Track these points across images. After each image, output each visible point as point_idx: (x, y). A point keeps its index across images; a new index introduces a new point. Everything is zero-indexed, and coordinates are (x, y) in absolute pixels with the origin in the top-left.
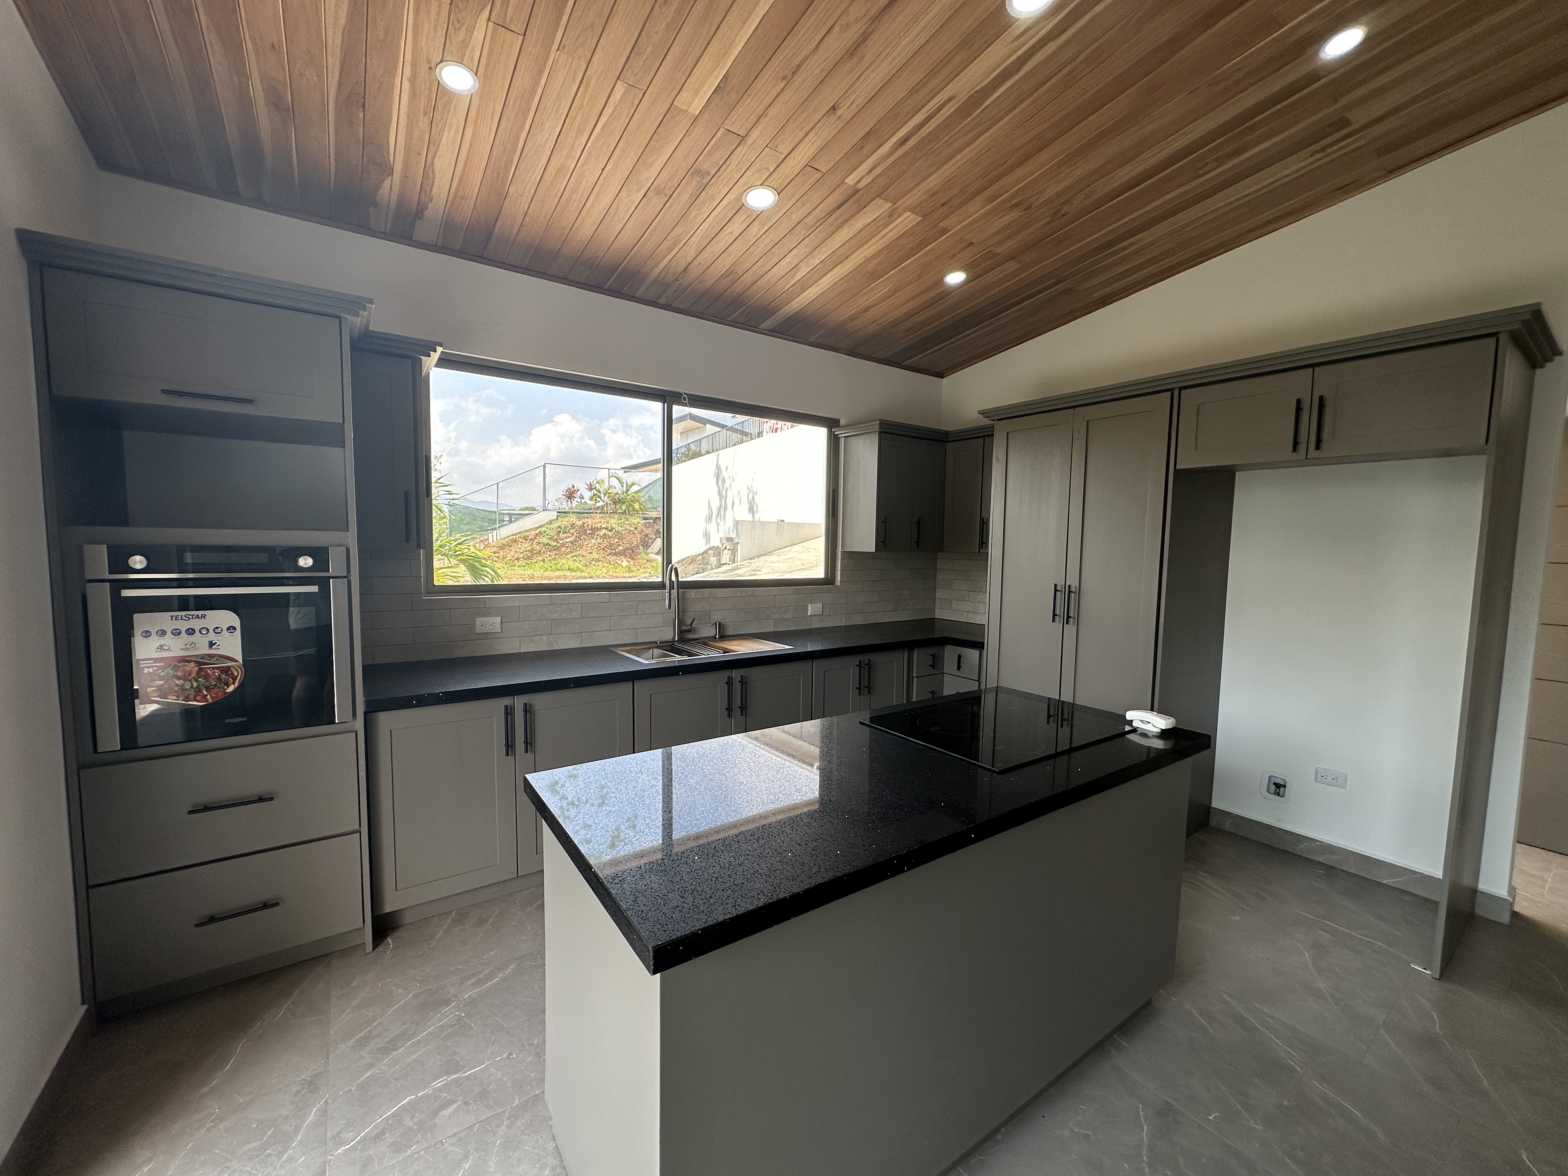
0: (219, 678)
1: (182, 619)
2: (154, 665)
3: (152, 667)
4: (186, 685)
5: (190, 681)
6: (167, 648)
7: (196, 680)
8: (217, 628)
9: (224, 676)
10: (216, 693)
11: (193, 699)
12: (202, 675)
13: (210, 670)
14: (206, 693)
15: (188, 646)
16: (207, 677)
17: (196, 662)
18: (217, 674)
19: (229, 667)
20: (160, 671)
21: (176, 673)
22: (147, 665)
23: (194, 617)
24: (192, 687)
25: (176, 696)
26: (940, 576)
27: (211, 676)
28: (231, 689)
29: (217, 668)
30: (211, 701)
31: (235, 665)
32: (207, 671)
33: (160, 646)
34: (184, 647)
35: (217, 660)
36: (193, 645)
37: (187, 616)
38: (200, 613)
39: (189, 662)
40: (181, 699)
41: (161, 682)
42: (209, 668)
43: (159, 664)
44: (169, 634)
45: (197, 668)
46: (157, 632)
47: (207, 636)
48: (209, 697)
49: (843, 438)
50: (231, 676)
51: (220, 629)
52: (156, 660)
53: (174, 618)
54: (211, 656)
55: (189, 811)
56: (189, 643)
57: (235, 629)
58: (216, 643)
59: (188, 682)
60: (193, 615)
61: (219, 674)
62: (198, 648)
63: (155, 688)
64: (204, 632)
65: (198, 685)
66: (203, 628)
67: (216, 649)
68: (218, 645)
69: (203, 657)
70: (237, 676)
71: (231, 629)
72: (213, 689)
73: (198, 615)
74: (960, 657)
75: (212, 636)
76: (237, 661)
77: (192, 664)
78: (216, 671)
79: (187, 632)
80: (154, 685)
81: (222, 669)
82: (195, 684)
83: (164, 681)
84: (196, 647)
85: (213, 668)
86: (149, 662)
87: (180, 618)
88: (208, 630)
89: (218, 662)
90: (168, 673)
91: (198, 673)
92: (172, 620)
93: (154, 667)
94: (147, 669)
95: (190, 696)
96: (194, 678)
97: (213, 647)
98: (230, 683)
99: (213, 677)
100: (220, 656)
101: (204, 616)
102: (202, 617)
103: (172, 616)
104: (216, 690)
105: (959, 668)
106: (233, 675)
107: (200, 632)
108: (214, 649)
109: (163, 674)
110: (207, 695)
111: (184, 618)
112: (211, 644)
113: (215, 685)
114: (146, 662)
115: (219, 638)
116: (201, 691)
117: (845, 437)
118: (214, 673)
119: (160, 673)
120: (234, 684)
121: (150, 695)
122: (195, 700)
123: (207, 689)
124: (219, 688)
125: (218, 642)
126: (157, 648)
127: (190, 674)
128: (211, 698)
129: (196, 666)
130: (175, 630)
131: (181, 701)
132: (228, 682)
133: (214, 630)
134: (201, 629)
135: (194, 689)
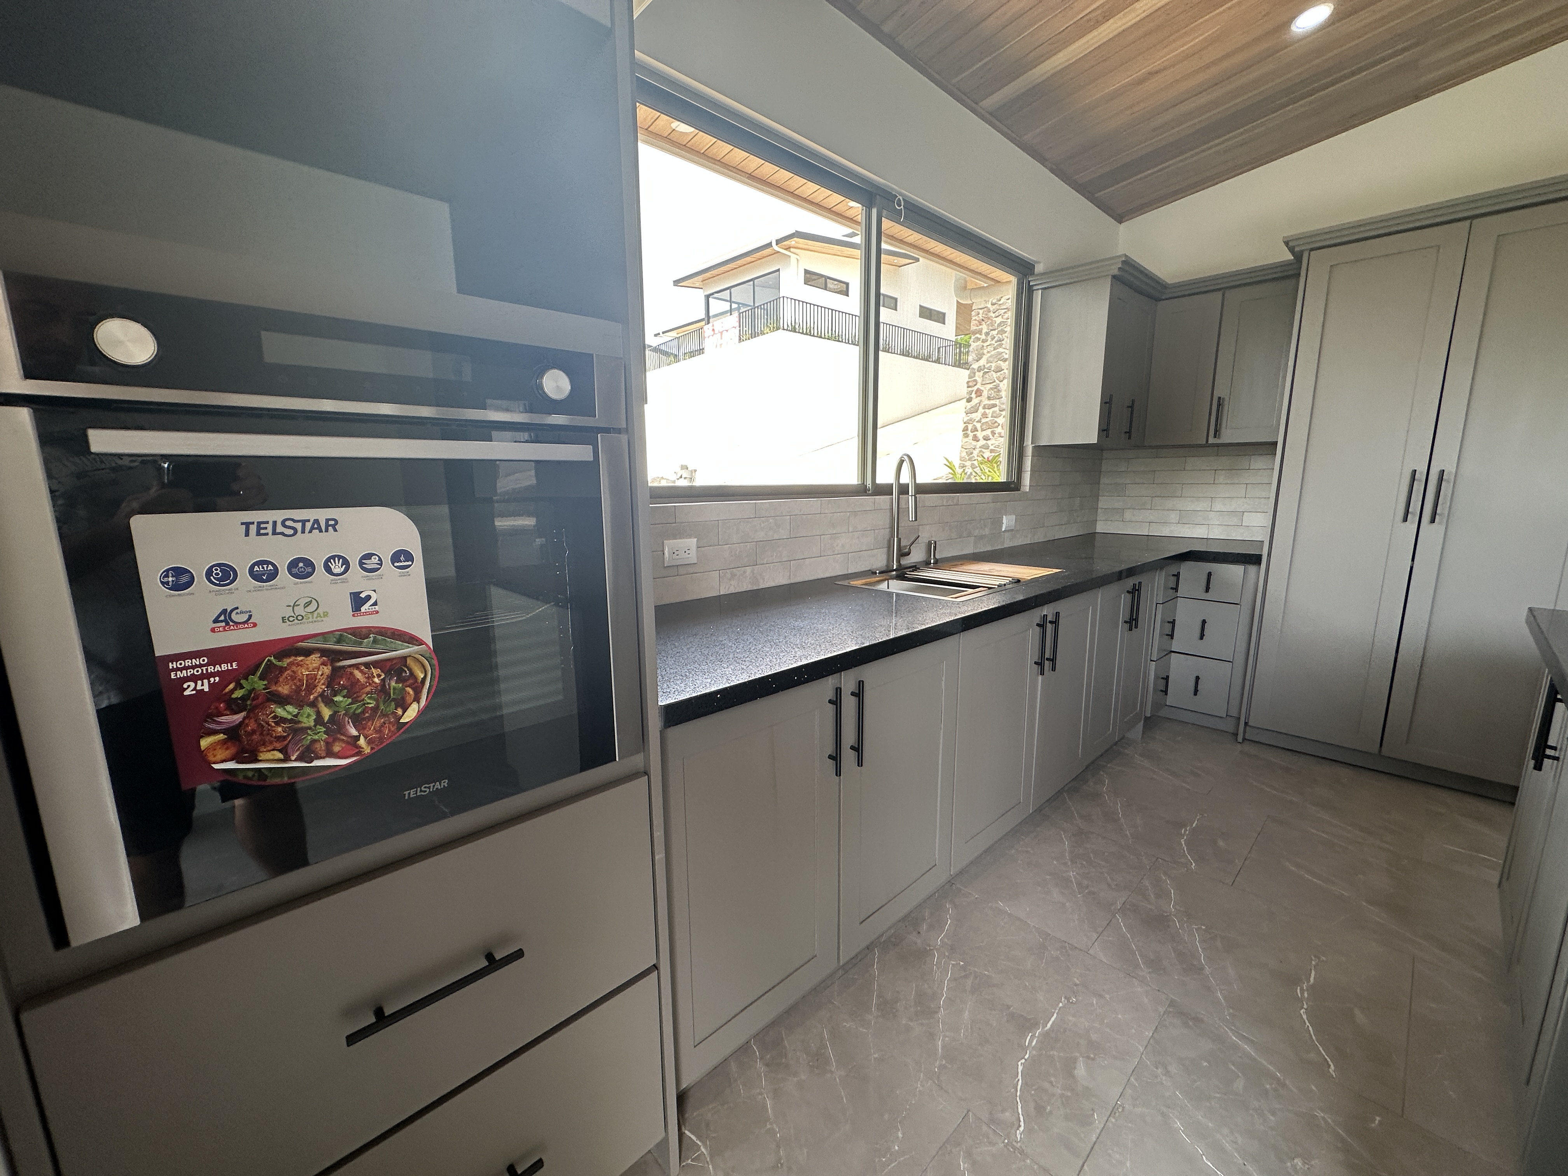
0: (383, 690)
1: (274, 533)
2: (211, 669)
3: (208, 676)
4: (304, 719)
5: (313, 705)
6: (244, 617)
7: (329, 702)
8: (369, 556)
9: (393, 684)
10: (379, 731)
11: (323, 754)
12: (344, 687)
13: (361, 671)
14: (354, 732)
15: (299, 610)
16: (353, 690)
17: (324, 652)
18: (376, 680)
19: (404, 659)
20: (231, 686)
21: (274, 688)
22: (190, 672)
23: (308, 526)
24: (319, 720)
25: (280, 751)
26: (1104, 480)
27: (365, 687)
28: (411, 713)
29: (376, 664)
30: (367, 750)
31: (417, 653)
32: (351, 674)
33: (224, 612)
34: (289, 612)
35: (375, 641)
36: (314, 605)
37: (288, 523)
38: (322, 514)
39: (308, 652)
40: (293, 758)
41: (238, 718)
42: (356, 666)
43: (224, 667)
44: (244, 579)
45: (327, 670)
46: (209, 573)
47: (344, 581)
48: (362, 742)
49: (1040, 291)
50: (411, 681)
51: (375, 560)
52: (215, 655)
53: (253, 529)
54: (359, 634)
55: (348, 1037)
56: (302, 602)
57: (409, 557)
58: (369, 597)
59: (308, 710)
60: (304, 522)
61: (383, 680)
62: (326, 614)
63: (221, 736)
64: (337, 568)
65: (335, 713)
66: (333, 557)
67: (372, 613)
68: (375, 604)
69: (340, 636)
70: (424, 679)
71: (401, 557)
72: (372, 718)
73: (316, 521)
74: (1210, 574)
75: (357, 580)
76: (420, 642)
77: (314, 660)
78: (375, 672)
79: (295, 571)
80: (218, 728)
81: (389, 664)
82: (326, 713)
83: (243, 714)
84: (320, 610)
85: (367, 665)
86: (196, 662)
87: (270, 530)
88: (346, 562)
89: (379, 647)
90: (250, 692)
91: (331, 681)
92: (247, 534)
93: (213, 675)
94: (192, 684)
95: (317, 746)
96: (322, 695)
97: (363, 609)
98: (409, 699)
99: (368, 689)
100: (383, 632)
101: (332, 525)
102: (327, 526)
103: (247, 525)
104: (378, 722)
105: (1207, 590)
106: (416, 678)
107: (328, 570)
108: (366, 614)
109: (238, 694)
110: (357, 738)
111: (280, 529)
112: (358, 601)
113: (375, 709)
114: (188, 663)
115: (375, 584)
116: (341, 729)
117: (1042, 289)
118: (370, 677)
119: (232, 691)
120: (417, 699)
121: (212, 759)
122: (330, 754)
123: (358, 721)
124: (384, 715)
125: (372, 594)
126: (216, 621)
127: (311, 687)
128: (370, 742)
129: (324, 664)
130: (258, 563)
131: (296, 760)
132: (403, 699)
133: (361, 564)
134: (328, 560)
135: (323, 724)
